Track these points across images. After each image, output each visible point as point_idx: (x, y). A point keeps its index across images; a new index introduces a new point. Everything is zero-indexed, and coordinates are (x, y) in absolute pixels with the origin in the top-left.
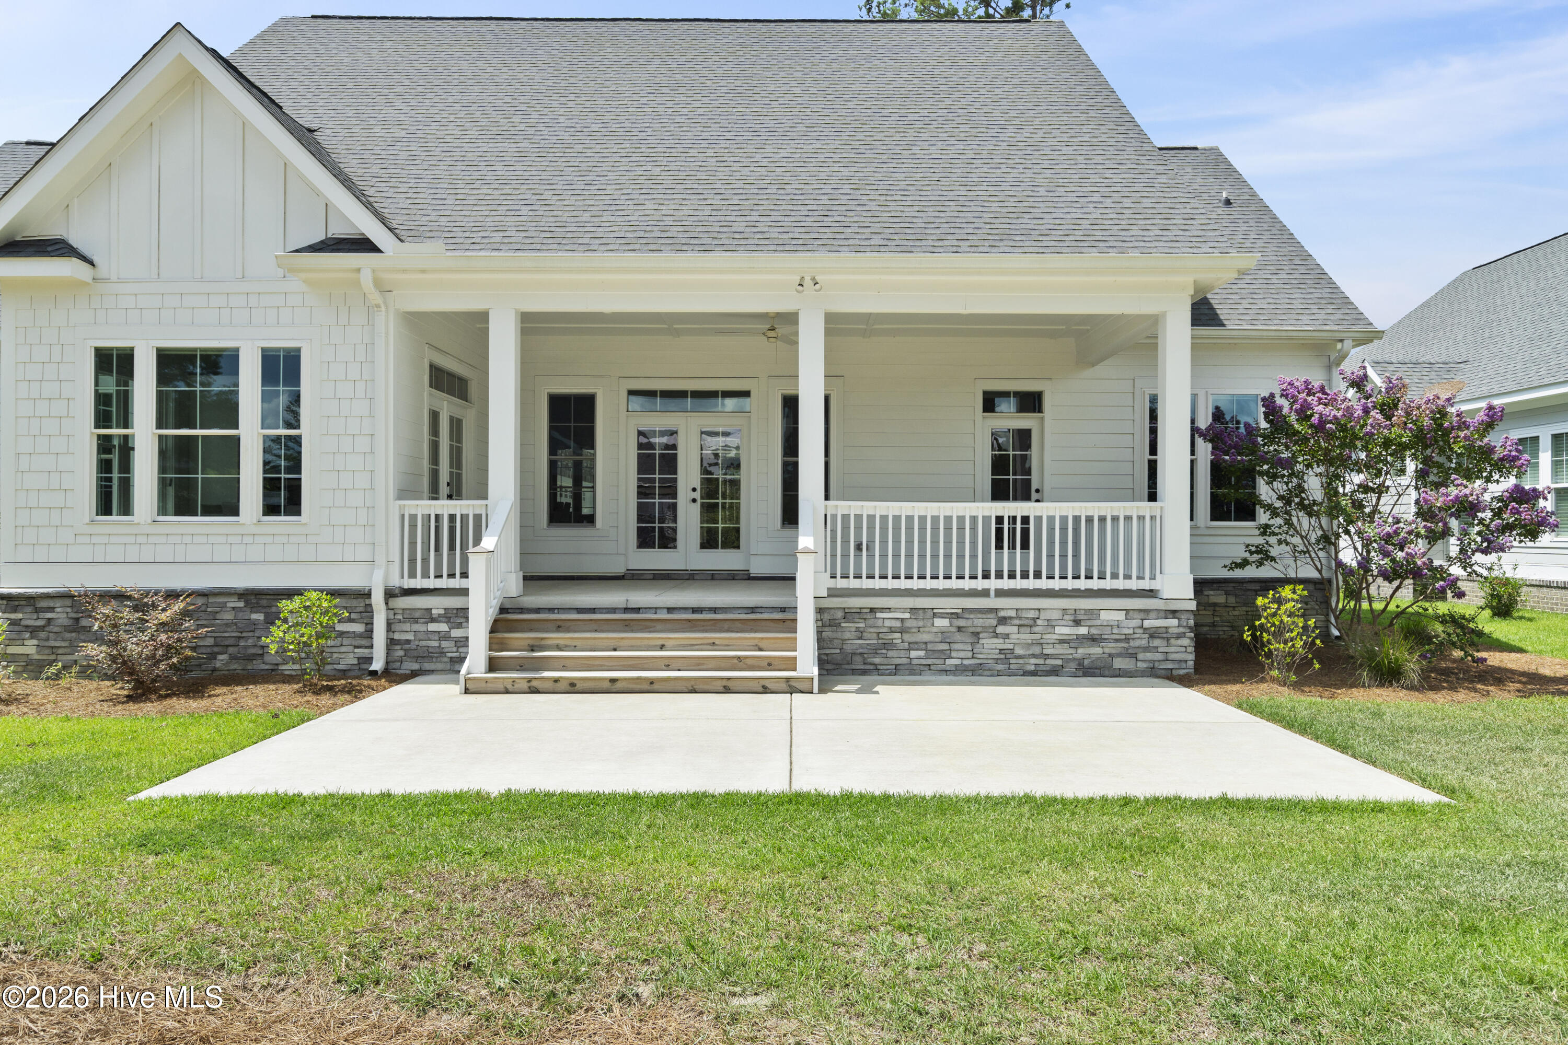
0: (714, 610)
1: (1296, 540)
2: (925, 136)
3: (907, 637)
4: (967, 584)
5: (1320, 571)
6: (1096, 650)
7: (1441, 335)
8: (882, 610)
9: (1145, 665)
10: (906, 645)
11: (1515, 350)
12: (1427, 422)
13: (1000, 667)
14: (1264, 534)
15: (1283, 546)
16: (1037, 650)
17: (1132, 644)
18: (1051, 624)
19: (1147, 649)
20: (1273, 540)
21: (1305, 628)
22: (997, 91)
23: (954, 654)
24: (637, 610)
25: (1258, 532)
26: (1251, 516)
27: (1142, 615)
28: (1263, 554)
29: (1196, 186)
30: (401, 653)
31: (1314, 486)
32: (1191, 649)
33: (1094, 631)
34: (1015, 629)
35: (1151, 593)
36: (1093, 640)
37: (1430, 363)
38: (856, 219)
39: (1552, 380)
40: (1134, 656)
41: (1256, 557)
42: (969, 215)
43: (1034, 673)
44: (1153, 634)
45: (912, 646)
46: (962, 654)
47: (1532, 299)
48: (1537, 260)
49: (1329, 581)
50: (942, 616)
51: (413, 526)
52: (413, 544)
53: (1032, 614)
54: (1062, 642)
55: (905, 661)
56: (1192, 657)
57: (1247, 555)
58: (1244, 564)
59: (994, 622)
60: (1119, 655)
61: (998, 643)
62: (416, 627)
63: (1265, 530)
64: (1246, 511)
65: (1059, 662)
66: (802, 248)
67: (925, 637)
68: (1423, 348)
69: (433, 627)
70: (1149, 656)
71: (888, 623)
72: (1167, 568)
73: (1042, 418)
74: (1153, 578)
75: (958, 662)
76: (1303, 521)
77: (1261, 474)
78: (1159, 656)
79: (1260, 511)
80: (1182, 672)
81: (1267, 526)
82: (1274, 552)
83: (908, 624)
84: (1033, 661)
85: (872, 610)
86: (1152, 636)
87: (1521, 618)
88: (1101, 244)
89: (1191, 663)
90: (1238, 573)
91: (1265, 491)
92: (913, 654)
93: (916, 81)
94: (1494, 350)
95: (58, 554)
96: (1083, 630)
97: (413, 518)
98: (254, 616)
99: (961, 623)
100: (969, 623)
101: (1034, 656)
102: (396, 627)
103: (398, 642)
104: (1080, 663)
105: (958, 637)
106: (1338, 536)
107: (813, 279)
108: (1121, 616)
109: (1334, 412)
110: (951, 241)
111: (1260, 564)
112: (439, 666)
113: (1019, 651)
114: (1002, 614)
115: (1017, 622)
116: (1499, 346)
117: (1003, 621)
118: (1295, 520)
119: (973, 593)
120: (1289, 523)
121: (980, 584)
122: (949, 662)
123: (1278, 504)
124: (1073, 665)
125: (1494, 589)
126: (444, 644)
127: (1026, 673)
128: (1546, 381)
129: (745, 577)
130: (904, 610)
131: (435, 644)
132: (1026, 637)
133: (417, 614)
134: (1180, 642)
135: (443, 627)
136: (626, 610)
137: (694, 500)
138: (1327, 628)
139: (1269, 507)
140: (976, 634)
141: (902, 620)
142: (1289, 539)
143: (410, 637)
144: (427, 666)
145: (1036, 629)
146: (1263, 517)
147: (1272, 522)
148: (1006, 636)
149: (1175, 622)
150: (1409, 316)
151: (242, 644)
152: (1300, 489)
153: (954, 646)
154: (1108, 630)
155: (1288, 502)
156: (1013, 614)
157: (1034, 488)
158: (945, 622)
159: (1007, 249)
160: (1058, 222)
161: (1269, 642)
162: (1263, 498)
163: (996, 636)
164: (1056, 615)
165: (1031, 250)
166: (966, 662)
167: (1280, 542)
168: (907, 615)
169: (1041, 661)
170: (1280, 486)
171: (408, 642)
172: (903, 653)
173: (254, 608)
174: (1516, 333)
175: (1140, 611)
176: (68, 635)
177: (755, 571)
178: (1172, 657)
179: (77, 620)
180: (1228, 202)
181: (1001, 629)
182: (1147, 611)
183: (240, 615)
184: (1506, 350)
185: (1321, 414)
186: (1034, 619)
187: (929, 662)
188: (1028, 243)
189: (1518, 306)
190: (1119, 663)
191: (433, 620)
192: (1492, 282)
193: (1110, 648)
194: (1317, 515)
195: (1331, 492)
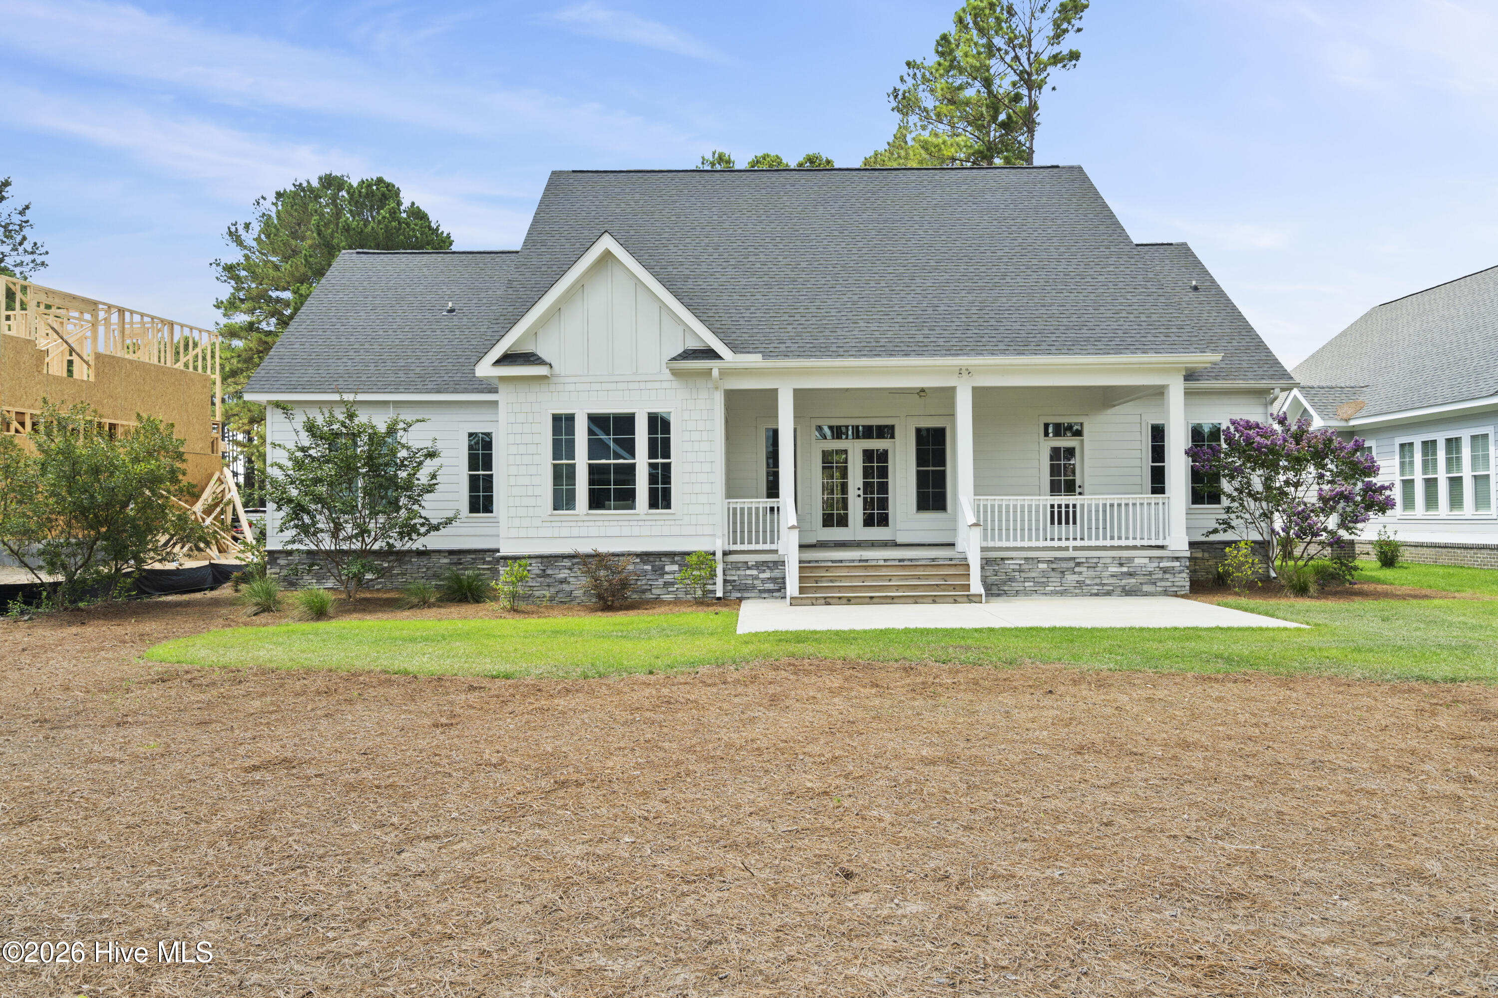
0: (911, 560)
1: (1247, 516)
2: (1011, 269)
3: (1023, 575)
4: (1056, 544)
5: (1262, 535)
6: (1133, 581)
7: (1352, 362)
8: (1008, 559)
9: (1161, 589)
10: (1022, 579)
11: (1400, 379)
12: (1321, 446)
13: (1077, 591)
14: (1227, 512)
15: (1239, 519)
16: (1098, 581)
17: (1153, 577)
18: (1106, 566)
19: (1162, 580)
20: (1233, 516)
21: (1253, 563)
22: (1049, 231)
23: (1050, 584)
24: (867, 561)
25: (1224, 511)
26: (1217, 501)
27: (1159, 560)
28: (1228, 525)
29: (1173, 275)
30: (730, 588)
31: (1257, 484)
32: (1188, 579)
33: (1131, 570)
34: (1085, 569)
35: (1162, 547)
36: (1130, 575)
37: (1341, 388)
38: (986, 331)
39: (1419, 405)
40: (1155, 583)
41: (1223, 526)
42: (1052, 328)
43: (1097, 595)
44: (1165, 571)
45: (1026, 580)
46: (1055, 584)
47: (1416, 338)
48: (1424, 304)
49: (1269, 542)
50: (1043, 562)
51: (735, 514)
52: (735, 523)
53: (1095, 560)
54: (1112, 576)
55: (1022, 588)
56: (1188, 584)
57: (1217, 526)
58: (1215, 531)
59: (1073, 565)
60: (1146, 583)
61: (1076, 577)
62: (739, 573)
63: (1228, 510)
64: (1214, 498)
65: (1111, 588)
66: (960, 352)
67: (1033, 575)
68: (1339, 371)
69: (748, 572)
70: (1163, 584)
71: (1012, 567)
72: (1173, 534)
73: (1082, 441)
74: (1165, 538)
75: (1053, 588)
76: (1251, 504)
77: (1225, 476)
78: (1169, 584)
79: (1224, 499)
80: (1182, 593)
81: (1229, 508)
82: (1233, 523)
83: (1023, 567)
84: (1096, 587)
85: (1002, 559)
86: (1165, 572)
87: (1401, 567)
88: (1132, 347)
89: (1188, 588)
90: (1213, 538)
91: (1226, 485)
92: (1027, 584)
93: (995, 223)
94: (1387, 378)
95: (532, 533)
96: (1125, 569)
97: (735, 509)
98: (646, 567)
99: (1054, 566)
100: (1059, 566)
101: (1097, 584)
102: (728, 572)
103: (729, 581)
104: (1124, 588)
105: (1052, 574)
106: (1272, 513)
107: (967, 370)
108: (1147, 561)
109: (1266, 442)
110: (1044, 346)
111: (1225, 531)
112: (753, 595)
113: (1088, 582)
114: (1077, 560)
115: (1086, 565)
116: (1390, 375)
117: (1078, 564)
118: (1246, 503)
119: (1060, 549)
120: (1242, 505)
121: (1064, 544)
122: (1047, 588)
123: (1235, 494)
124: (1120, 589)
125: (1382, 548)
126: (755, 582)
127: (1092, 595)
128: (1416, 405)
129: (895, 545)
130: (1021, 559)
131: (751, 582)
132: (1091, 573)
133: (740, 565)
134: (1181, 575)
135: (755, 572)
136: (860, 561)
137: (859, 496)
138: (1268, 571)
139: (1229, 495)
140: (1063, 572)
141: (1020, 565)
142: (1243, 515)
143: (736, 578)
144: (746, 595)
145: (1097, 569)
146: (1225, 502)
147: (1232, 505)
148: (1080, 573)
149: (1178, 564)
150: (1330, 343)
151: (639, 583)
152: (1249, 484)
153: (1050, 580)
154: (1139, 569)
155: (1241, 492)
156: (1084, 560)
157: (1077, 484)
158: (1044, 566)
159: (1078, 351)
160: (1104, 331)
161: (1233, 572)
162: (1225, 490)
163: (1075, 573)
164: (1109, 561)
165: (1092, 351)
166: (1057, 589)
167: (1237, 517)
168: (1023, 562)
169: (1100, 588)
170: (1236, 484)
171: (735, 581)
172: (1020, 584)
173: (645, 563)
174: (1403, 365)
175: (1158, 557)
176: (539, 579)
177: (899, 540)
178: (1176, 584)
179: (544, 571)
180: (1196, 288)
181: (1077, 569)
182: (1162, 558)
183: (638, 567)
184: (1394, 378)
185: (1259, 443)
186: (1096, 563)
187: (1036, 589)
188: (1089, 347)
189: (1407, 343)
190: (1146, 588)
191: (749, 568)
192: (1392, 319)
193: (1141, 579)
194: (1260, 500)
195: (1268, 487)
